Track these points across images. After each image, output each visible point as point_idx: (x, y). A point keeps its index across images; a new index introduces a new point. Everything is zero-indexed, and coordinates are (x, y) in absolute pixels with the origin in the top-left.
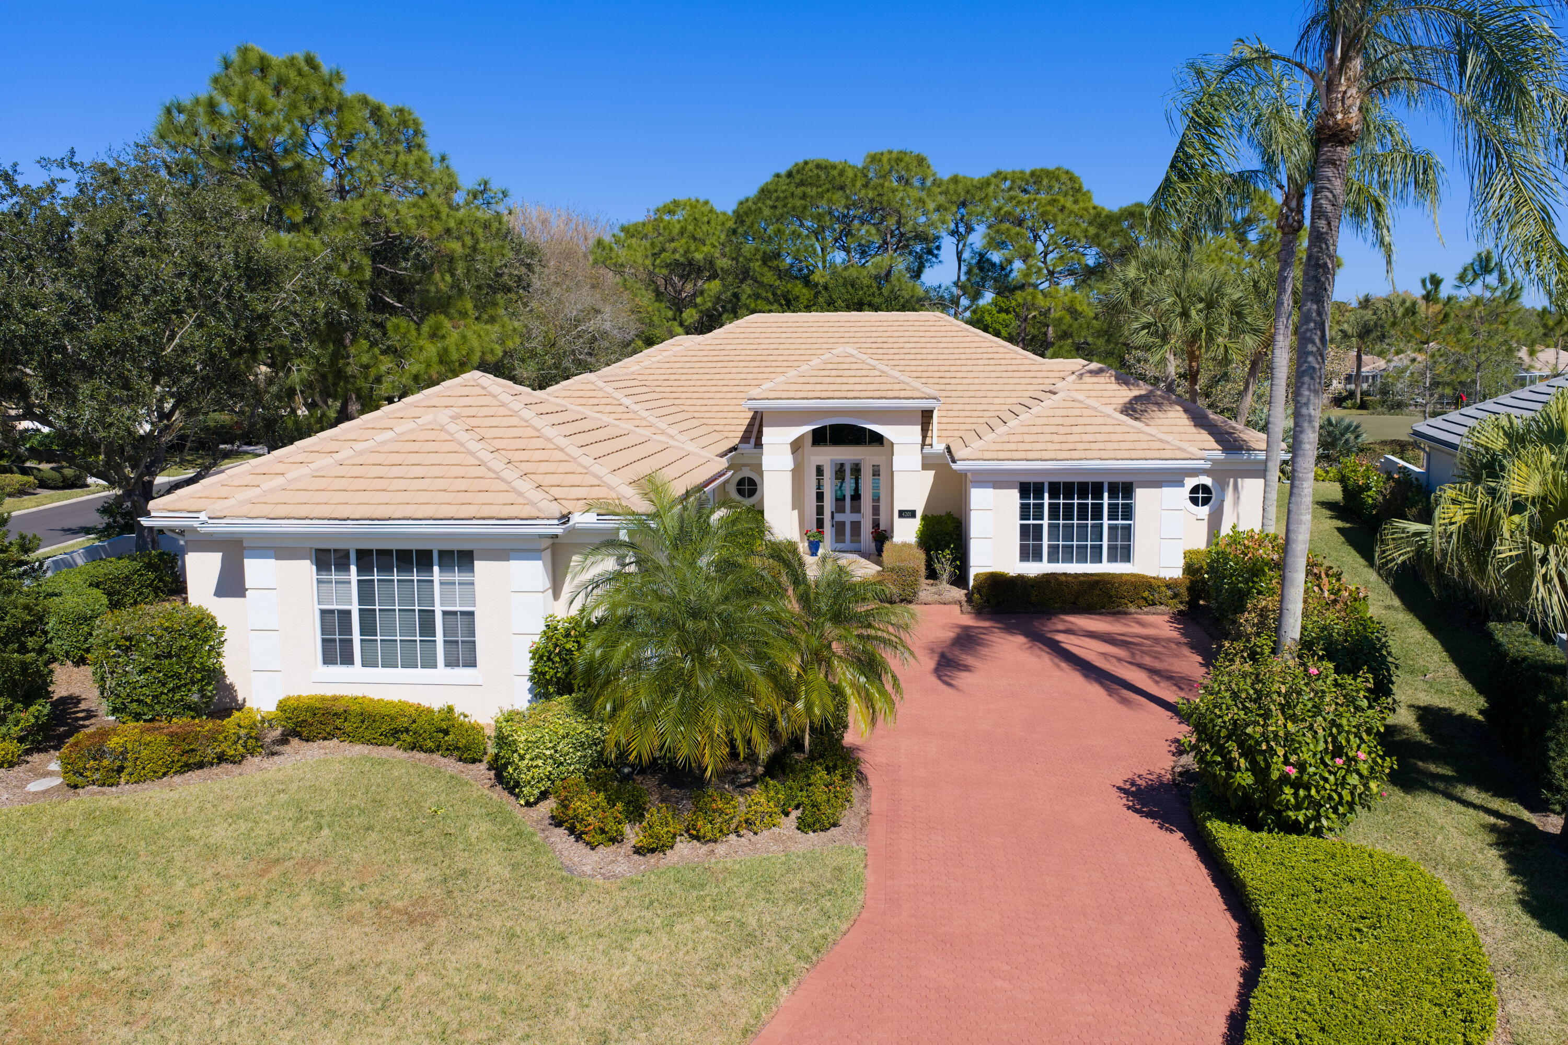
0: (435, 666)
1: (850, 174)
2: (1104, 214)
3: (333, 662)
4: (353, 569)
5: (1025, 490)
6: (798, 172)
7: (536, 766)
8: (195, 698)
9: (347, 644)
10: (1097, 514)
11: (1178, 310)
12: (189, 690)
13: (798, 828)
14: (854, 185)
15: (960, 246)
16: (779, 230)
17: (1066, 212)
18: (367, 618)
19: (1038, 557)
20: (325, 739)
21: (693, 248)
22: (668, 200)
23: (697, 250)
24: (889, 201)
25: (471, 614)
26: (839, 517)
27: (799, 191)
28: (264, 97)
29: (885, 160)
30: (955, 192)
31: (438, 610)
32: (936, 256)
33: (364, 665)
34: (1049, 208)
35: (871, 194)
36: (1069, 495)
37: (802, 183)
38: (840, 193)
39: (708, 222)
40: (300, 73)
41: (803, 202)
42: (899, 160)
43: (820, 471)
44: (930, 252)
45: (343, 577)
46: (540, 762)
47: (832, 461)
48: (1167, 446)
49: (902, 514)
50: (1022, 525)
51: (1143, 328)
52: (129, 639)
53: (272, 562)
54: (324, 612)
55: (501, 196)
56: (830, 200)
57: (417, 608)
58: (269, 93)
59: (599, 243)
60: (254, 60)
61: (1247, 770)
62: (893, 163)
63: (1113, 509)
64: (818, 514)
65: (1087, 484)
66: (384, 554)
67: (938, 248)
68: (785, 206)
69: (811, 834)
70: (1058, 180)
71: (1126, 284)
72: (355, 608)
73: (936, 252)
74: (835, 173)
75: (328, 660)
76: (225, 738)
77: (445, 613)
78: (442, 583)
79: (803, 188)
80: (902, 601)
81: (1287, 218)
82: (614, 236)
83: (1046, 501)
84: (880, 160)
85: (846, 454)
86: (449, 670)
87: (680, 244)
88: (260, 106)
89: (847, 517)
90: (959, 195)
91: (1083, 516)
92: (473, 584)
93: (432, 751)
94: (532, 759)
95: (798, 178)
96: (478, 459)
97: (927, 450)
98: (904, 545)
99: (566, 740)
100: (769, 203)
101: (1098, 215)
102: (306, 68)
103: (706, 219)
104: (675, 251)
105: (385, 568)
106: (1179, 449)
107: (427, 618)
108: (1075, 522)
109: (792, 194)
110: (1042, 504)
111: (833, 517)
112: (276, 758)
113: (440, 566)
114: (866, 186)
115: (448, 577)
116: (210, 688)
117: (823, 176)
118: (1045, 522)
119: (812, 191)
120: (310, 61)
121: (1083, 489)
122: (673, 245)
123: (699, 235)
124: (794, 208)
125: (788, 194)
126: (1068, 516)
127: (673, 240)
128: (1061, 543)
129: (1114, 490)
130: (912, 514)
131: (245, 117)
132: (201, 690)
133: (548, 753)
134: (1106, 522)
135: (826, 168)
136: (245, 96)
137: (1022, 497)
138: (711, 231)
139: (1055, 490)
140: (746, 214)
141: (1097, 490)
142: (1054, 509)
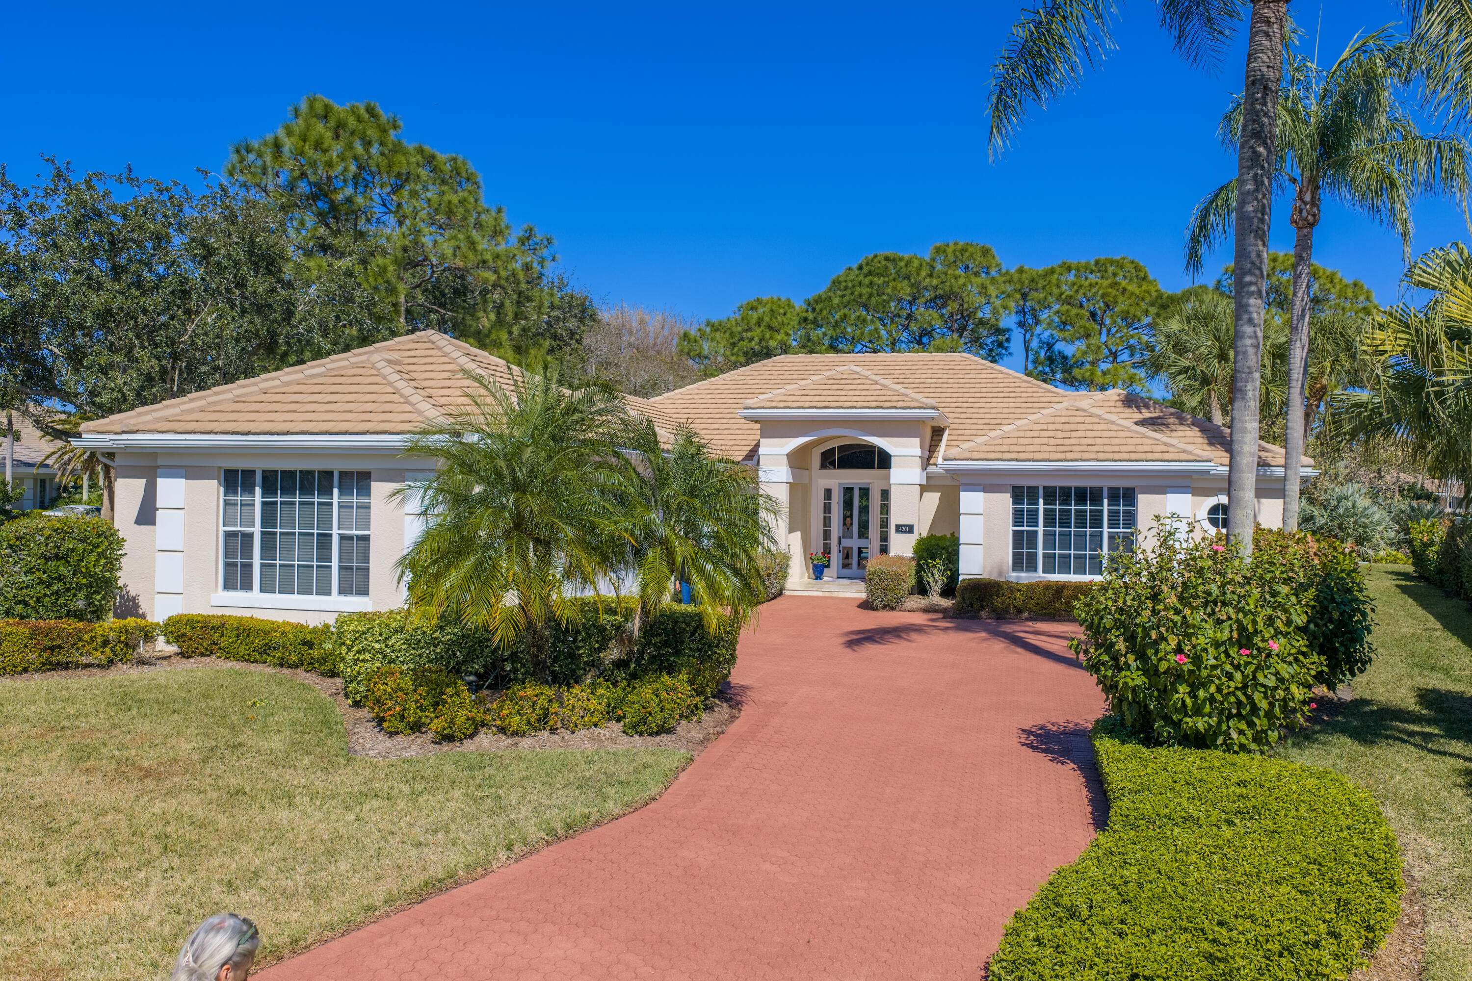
0: (330, 594)
1: (916, 263)
2: (1165, 296)
3: (234, 588)
4: (258, 491)
5: (1018, 494)
6: (867, 264)
7: (364, 661)
8: (81, 604)
9: (248, 567)
10: (1097, 522)
11: (1215, 351)
12: (75, 595)
13: (624, 732)
14: (918, 274)
15: (1028, 336)
16: (845, 315)
17: (1127, 294)
18: (268, 541)
19: (1032, 567)
20: (202, 655)
21: (768, 336)
22: (752, 298)
23: (771, 338)
24: (951, 287)
25: (366, 539)
26: (846, 543)
27: (867, 281)
28: (322, 137)
29: (950, 250)
30: (1020, 280)
31: (335, 532)
32: (1006, 349)
33: (261, 591)
34: (1110, 290)
35: (934, 282)
36: (1066, 501)
37: (870, 273)
38: (906, 282)
39: (785, 314)
40: (359, 120)
41: (869, 290)
42: (963, 251)
43: (828, 493)
44: (1000, 345)
45: (247, 498)
46: (368, 656)
47: (840, 484)
48: (1171, 449)
49: (899, 529)
50: (1015, 532)
51: (1180, 373)
52: (19, 539)
53: (183, 481)
54: (229, 535)
55: (546, 243)
56: (894, 288)
57: (315, 531)
58: (329, 134)
59: (686, 335)
60: (319, 108)
61: (1138, 669)
62: (958, 254)
63: (1113, 515)
64: (825, 539)
65: (1085, 489)
66: (289, 475)
67: (1008, 340)
68: (852, 294)
69: (636, 737)
70: (1122, 267)
71: (1168, 337)
72: (257, 530)
73: (1006, 344)
74: (902, 264)
75: (229, 585)
76: (91, 638)
77: (342, 538)
78: (341, 506)
79: (870, 278)
80: (885, 607)
81: (1301, 211)
82: (700, 330)
83: (1041, 506)
84: (945, 251)
85: (856, 477)
86: (343, 598)
87: (757, 333)
88: (318, 145)
89: (854, 543)
90: (1023, 283)
91: (1081, 524)
92: (369, 508)
93: (297, 667)
94: (359, 652)
95: (866, 270)
96: (395, 388)
97: (931, 469)
98: (901, 558)
99: (398, 635)
100: (839, 293)
101: (1160, 296)
102: (366, 116)
103: (782, 311)
104: (751, 340)
105: (288, 490)
106: (1184, 451)
107: (325, 540)
108: (1073, 529)
109: (860, 283)
110: (1037, 510)
111: (840, 543)
112: (146, 667)
113: (340, 489)
114: (931, 275)
115: (346, 500)
116: (98, 597)
117: (891, 267)
118: (1040, 529)
119: (879, 281)
120: (370, 111)
121: (1082, 495)
122: (749, 334)
123: (775, 324)
124: (860, 295)
125: (856, 283)
126: (1065, 523)
127: (750, 330)
128: (1057, 552)
129: (1115, 495)
130: (910, 529)
131: (302, 153)
132: (87, 597)
133: (377, 646)
134: (1106, 530)
135: (894, 260)
136: (305, 135)
137: (1014, 503)
138: (786, 321)
139: (1050, 495)
140: (816, 302)
141: (1095, 496)
142: (1049, 515)
